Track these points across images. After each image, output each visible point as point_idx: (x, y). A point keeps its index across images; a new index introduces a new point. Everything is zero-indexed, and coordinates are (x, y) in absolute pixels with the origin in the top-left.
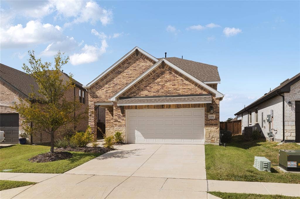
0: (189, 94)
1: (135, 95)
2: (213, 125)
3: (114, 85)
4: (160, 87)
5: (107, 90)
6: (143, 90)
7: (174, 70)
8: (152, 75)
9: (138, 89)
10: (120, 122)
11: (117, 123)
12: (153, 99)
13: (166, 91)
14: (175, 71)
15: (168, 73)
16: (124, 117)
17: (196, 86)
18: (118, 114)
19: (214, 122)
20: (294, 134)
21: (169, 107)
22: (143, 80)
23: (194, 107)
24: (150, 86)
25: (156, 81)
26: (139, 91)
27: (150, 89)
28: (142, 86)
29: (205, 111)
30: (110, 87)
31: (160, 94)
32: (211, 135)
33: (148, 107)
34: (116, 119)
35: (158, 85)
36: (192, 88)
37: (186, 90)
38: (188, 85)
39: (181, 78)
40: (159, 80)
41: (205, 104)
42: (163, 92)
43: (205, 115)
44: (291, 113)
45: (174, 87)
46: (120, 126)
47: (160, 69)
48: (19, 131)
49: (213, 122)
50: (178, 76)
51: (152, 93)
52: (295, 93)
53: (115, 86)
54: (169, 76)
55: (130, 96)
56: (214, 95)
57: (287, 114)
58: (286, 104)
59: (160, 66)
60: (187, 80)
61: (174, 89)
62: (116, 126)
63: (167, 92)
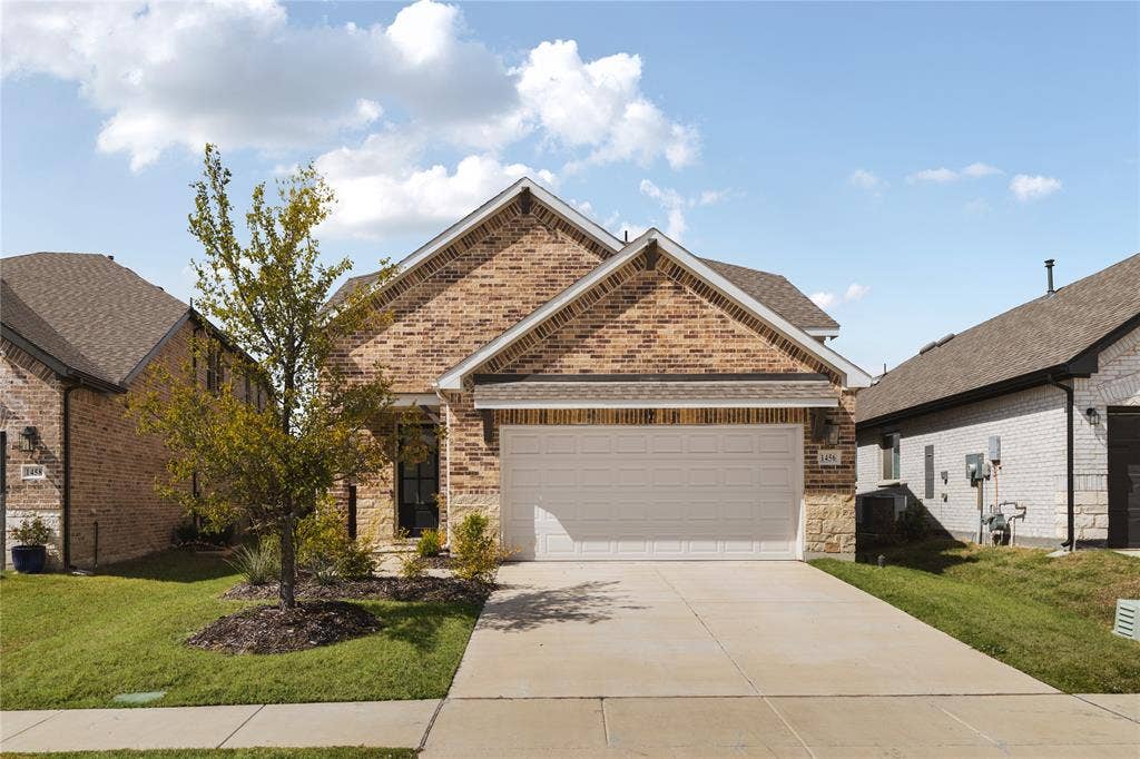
0: (749, 370)
1: (536, 368)
2: (832, 487)
3: (429, 325)
4: (635, 341)
5: (399, 346)
6: (570, 351)
7: (691, 276)
8: (607, 292)
9: (550, 346)
10: (477, 473)
11: (464, 479)
12: (617, 386)
13: (662, 356)
14: (695, 281)
15: (669, 288)
16: (493, 454)
17: (773, 342)
18: (467, 444)
19: (839, 477)
20: (1104, 520)
21: (674, 417)
22: (571, 311)
23: (767, 422)
24: (598, 337)
25: (622, 317)
26: (555, 352)
27: (599, 346)
28: (567, 336)
29: (806, 438)
30: (412, 334)
31: (638, 366)
32: (828, 525)
33: (592, 416)
34: (461, 464)
35: (628, 332)
36: (758, 351)
37: (735, 356)
38: (744, 336)
39: (718, 311)
40: (633, 313)
41: (805, 409)
42: (649, 361)
43: (805, 452)
44: (1093, 446)
45: (693, 341)
46: (477, 492)
47: (638, 269)
48: (9, 513)
49: (833, 477)
50: (705, 302)
51: (607, 362)
52: (1106, 381)
53: (434, 330)
54: (672, 300)
55: (519, 371)
56: (837, 379)
57: (1082, 451)
58: (1078, 415)
59: (637, 259)
60: (739, 320)
61: (691, 351)
62: (461, 493)
63: (664, 361)
